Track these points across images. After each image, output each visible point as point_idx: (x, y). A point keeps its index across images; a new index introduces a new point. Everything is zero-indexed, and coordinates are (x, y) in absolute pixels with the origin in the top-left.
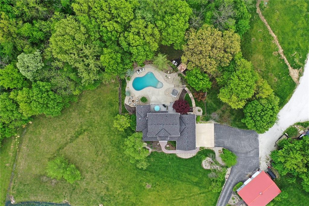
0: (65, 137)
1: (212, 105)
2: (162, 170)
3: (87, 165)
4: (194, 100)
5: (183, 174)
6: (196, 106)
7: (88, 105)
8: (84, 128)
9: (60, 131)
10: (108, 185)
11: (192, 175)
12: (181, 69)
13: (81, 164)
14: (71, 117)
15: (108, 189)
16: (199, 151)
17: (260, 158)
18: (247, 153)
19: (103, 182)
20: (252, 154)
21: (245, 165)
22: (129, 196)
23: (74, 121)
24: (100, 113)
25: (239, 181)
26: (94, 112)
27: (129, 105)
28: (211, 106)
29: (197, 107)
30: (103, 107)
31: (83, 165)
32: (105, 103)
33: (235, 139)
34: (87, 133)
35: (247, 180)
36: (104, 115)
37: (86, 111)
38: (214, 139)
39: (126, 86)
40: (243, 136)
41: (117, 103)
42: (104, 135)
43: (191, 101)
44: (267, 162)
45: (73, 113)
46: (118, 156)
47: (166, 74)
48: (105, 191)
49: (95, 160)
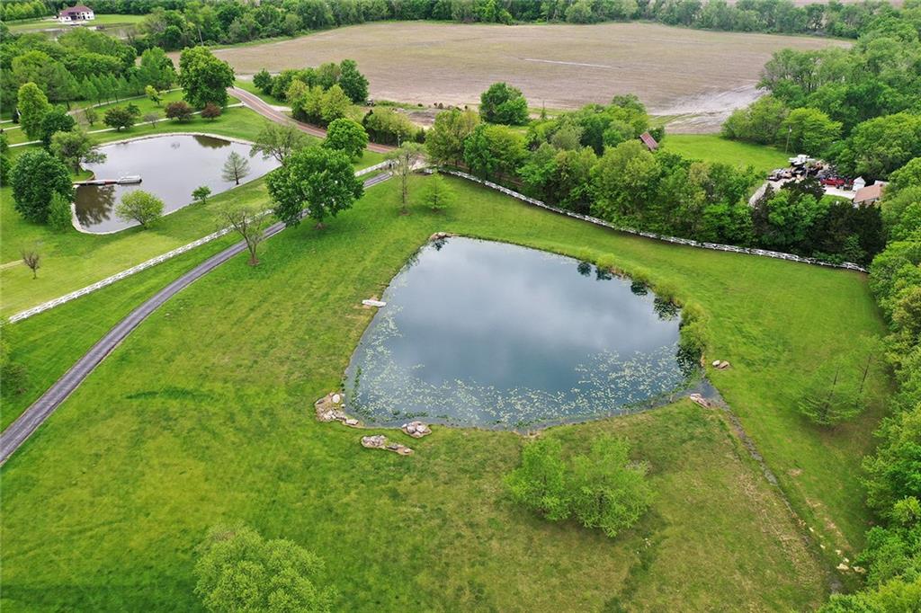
2: (162, 603)
3: (505, 542)
10: (394, 505)
13: (531, 539)
15: (394, 495)
19: (417, 510)
22: (305, 495)
31: (522, 538)
46: (378, 603)
48: (401, 489)
49: (477, 566)
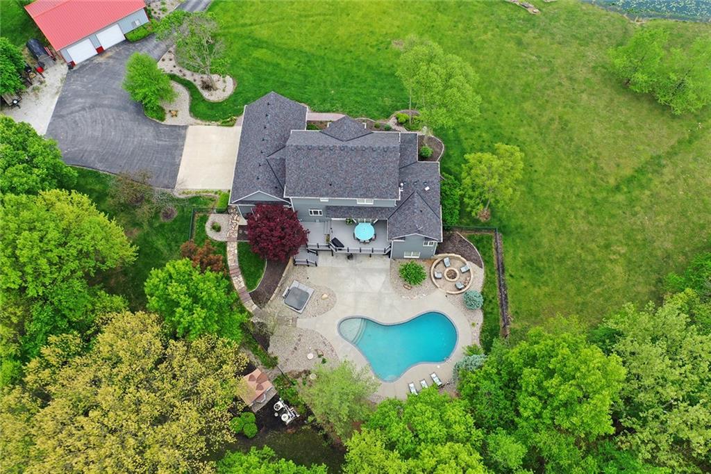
0: (683, 172)
1: (169, 245)
2: (358, 77)
3: (592, 97)
4: (229, 263)
5: (296, 67)
6: (223, 246)
7: (619, 269)
8: (620, 198)
9: (704, 193)
10: (518, 50)
11: (268, 64)
12: (260, 380)
13: (612, 100)
14: (676, 234)
15: (519, 43)
16: (238, 116)
17: (57, 93)
18: (93, 107)
19: (534, 58)
20: (77, 104)
21: (107, 79)
22: (455, 26)
23: (662, 220)
24: (569, 240)
25: (137, 44)
26: (593, 246)
27: (467, 263)
28: (173, 244)
29: (224, 240)
30: (561, 261)
31: (606, 98)
32: (556, 274)
33: (118, 144)
34: (608, 182)
35: (113, 46)
36: (557, 233)
37: (622, 252)
38: (183, 145)
39: (483, 331)
40: (89, 148)
41: (510, 270)
42: (547, 174)
43: (240, 260)
44: (41, 83)
45: (668, 245)
47: (325, 369)
48: (525, 40)
49: (568, 108)
